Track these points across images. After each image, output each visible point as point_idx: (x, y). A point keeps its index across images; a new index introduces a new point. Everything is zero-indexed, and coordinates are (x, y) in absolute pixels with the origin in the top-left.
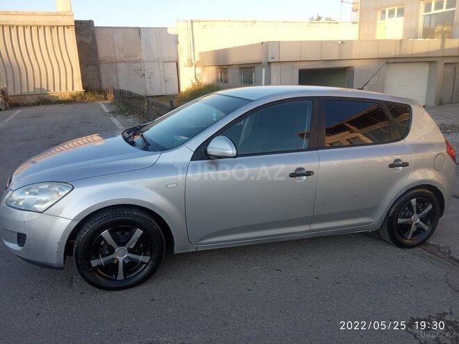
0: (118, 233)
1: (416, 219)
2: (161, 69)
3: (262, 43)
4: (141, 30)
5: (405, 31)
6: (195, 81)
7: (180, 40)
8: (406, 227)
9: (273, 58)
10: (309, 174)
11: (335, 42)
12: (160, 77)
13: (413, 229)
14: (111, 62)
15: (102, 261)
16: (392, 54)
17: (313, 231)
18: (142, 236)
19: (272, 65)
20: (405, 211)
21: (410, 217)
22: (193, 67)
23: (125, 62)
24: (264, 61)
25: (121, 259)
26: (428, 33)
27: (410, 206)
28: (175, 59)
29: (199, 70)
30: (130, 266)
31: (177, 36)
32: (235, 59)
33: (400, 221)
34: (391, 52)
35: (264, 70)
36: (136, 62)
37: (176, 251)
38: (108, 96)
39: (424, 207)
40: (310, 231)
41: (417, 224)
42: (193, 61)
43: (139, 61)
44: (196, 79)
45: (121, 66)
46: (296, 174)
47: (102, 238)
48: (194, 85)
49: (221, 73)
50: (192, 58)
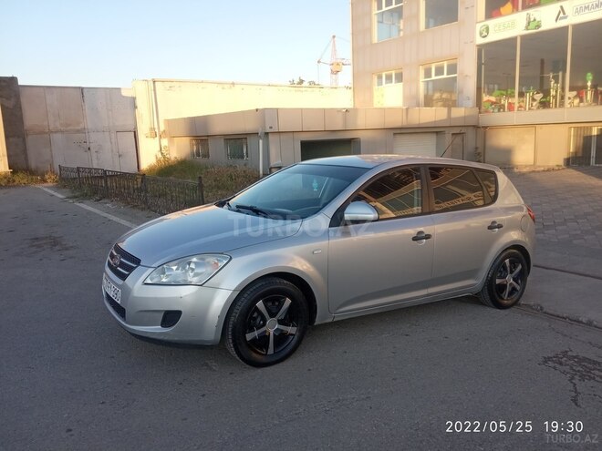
0: (270, 304)
1: (509, 279)
2: (113, 140)
3: (257, 110)
4: (85, 90)
5: (406, 98)
6: (160, 156)
7: (138, 103)
8: (502, 287)
9: (271, 128)
10: (428, 237)
11: (339, 111)
12: (112, 151)
13: (508, 289)
14: (42, 133)
15: (256, 333)
16: (398, 124)
17: (431, 294)
18: (291, 305)
19: (270, 135)
20: (500, 271)
21: (505, 277)
22: (157, 138)
23: (62, 132)
24: (260, 131)
25: (272, 332)
26: (428, 102)
27: (504, 267)
28: (132, 128)
29: (165, 142)
30: (281, 338)
31: (134, 99)
32: (219, 128)
33: (498, 281)
34: (398, 121)
35: (261, 141)
36: (78, 131)
37: (317, 322)
38: (47, 177)
39: (515, 267)
40: (428, 295)
41: (511, 284)
42: (157, 131)
43: (82, 131)
44: (162, 154)
45: (57, 138)
46: (418, 237)
47: (257, 309)
48: (158, 161)
49: (197, 145)
50: (156, 126)
